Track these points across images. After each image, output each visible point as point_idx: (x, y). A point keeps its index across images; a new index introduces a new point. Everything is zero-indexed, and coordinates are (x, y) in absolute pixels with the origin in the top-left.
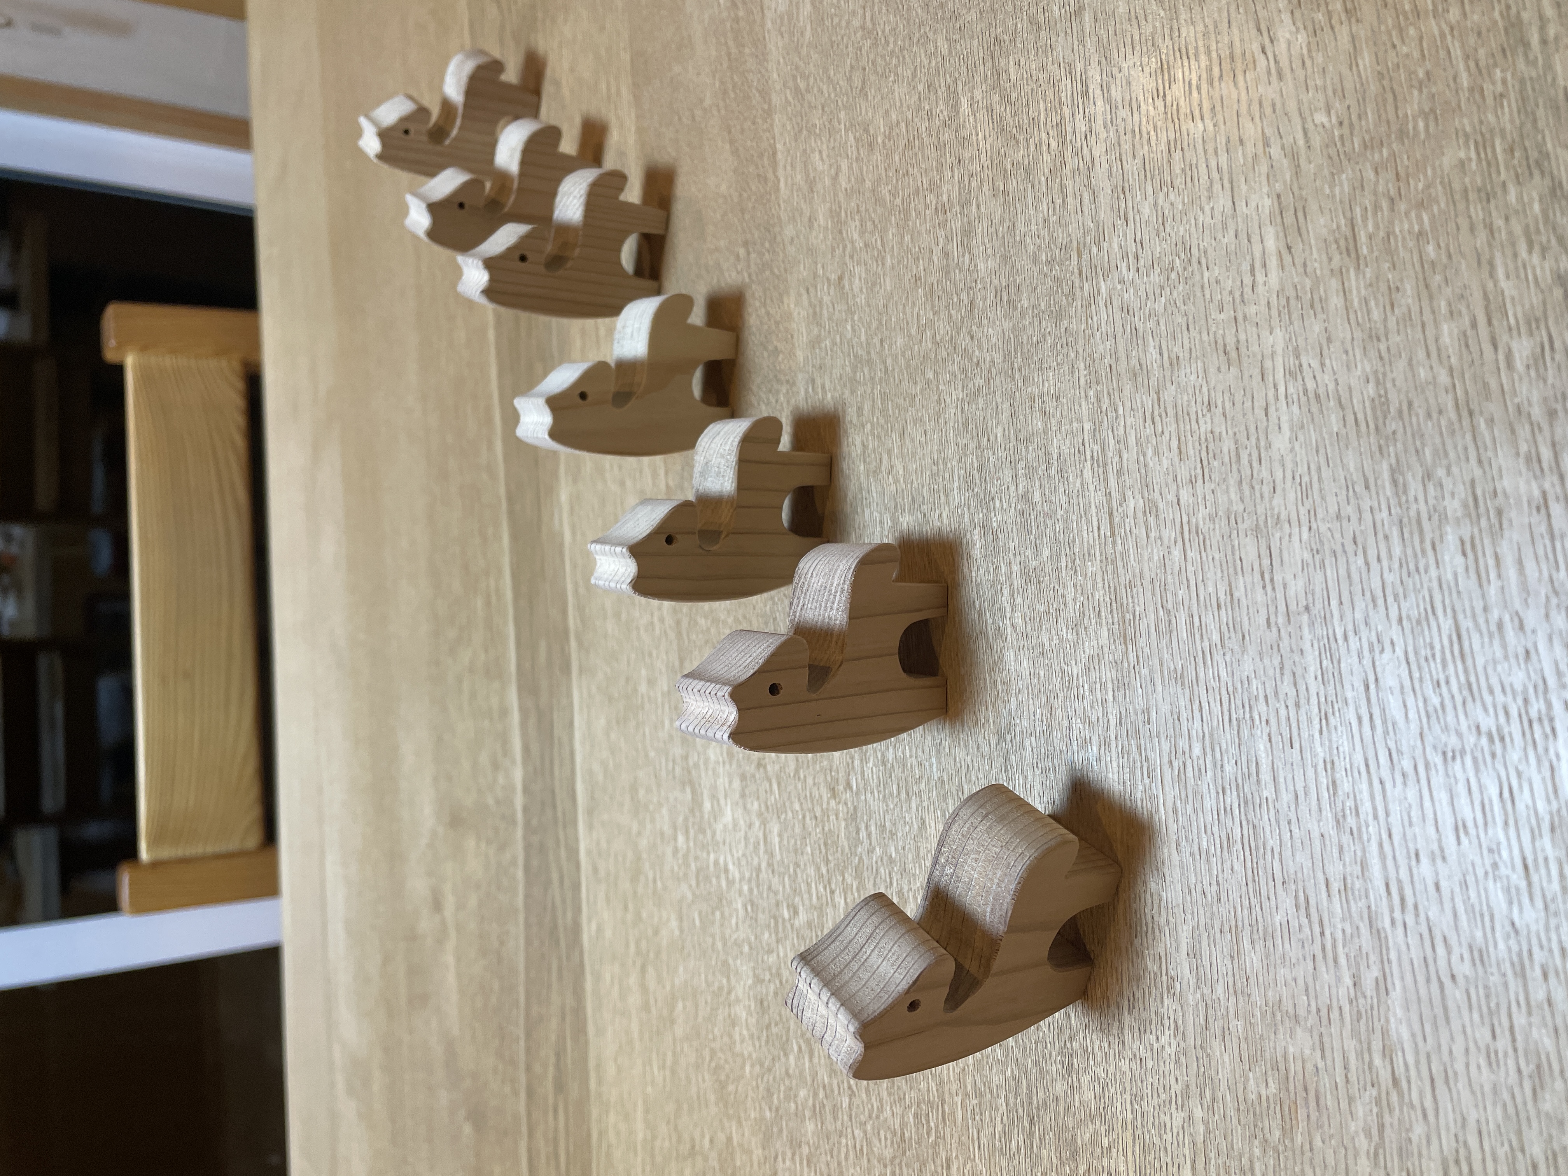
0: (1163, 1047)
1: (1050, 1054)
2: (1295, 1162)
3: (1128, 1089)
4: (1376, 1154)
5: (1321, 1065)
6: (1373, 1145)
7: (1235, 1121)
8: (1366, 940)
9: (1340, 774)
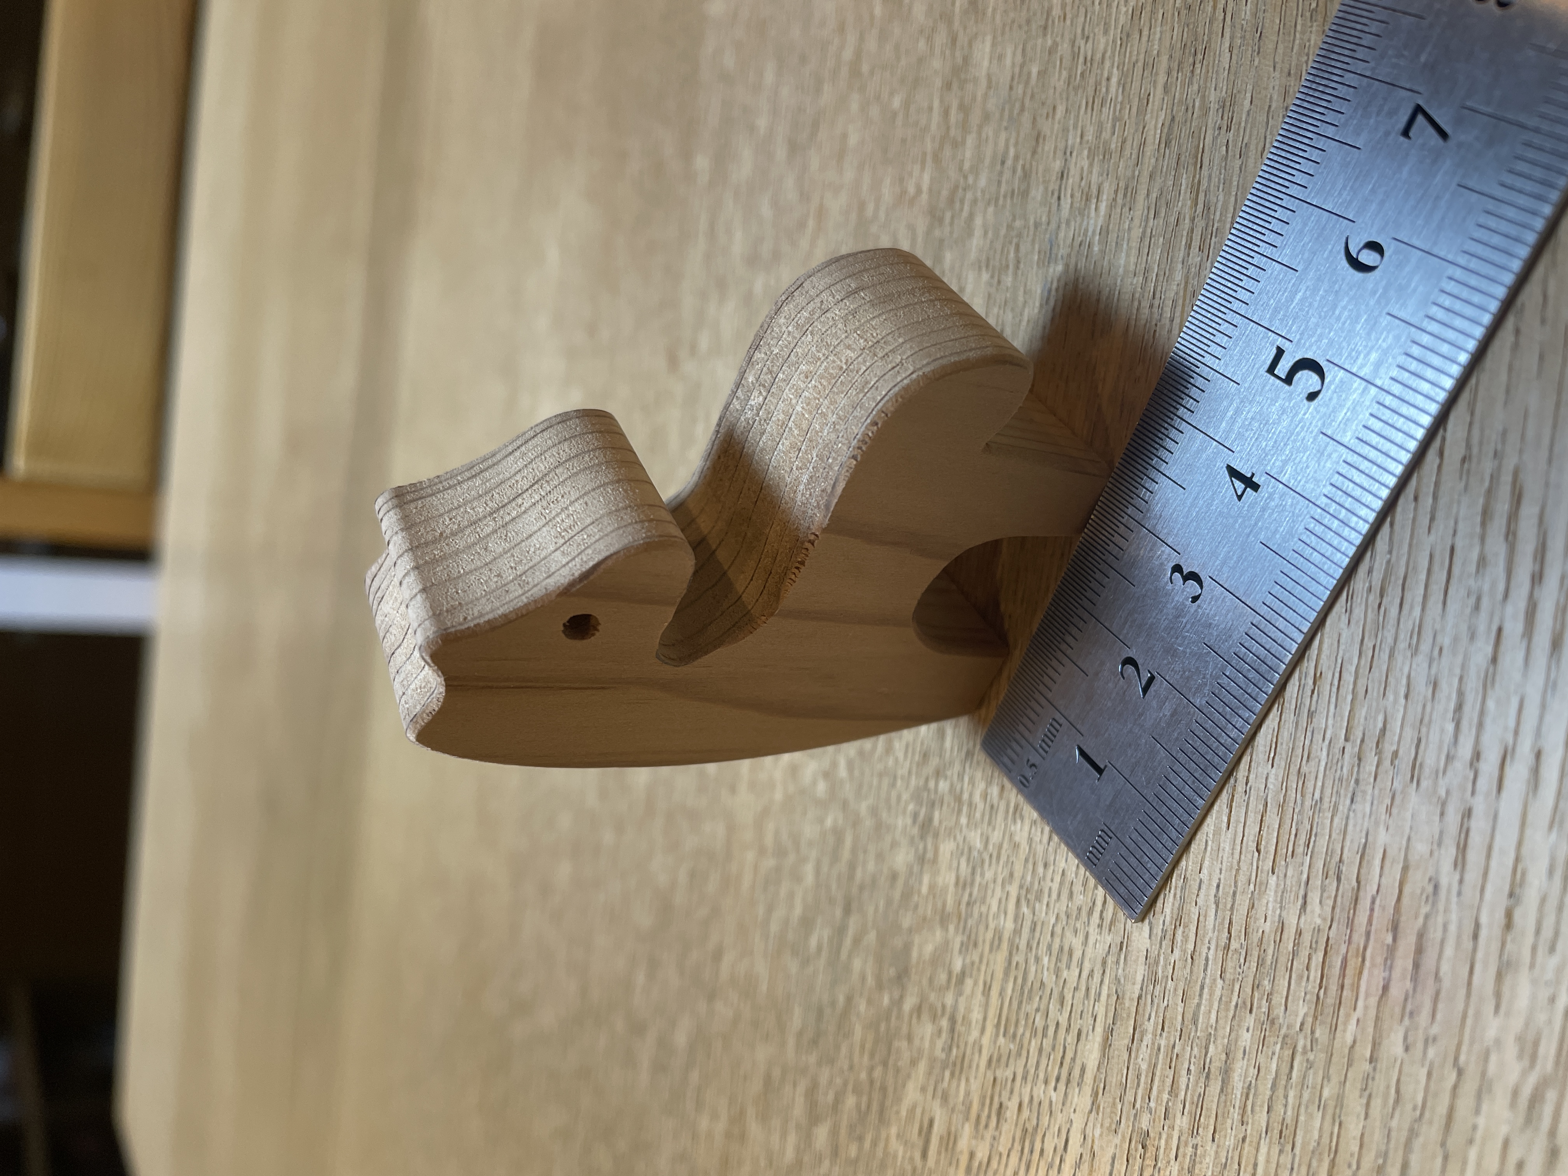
2: (1327, 1077)
5: (1447, 877)
6: (1532, 1080)
7: (1214, 969)
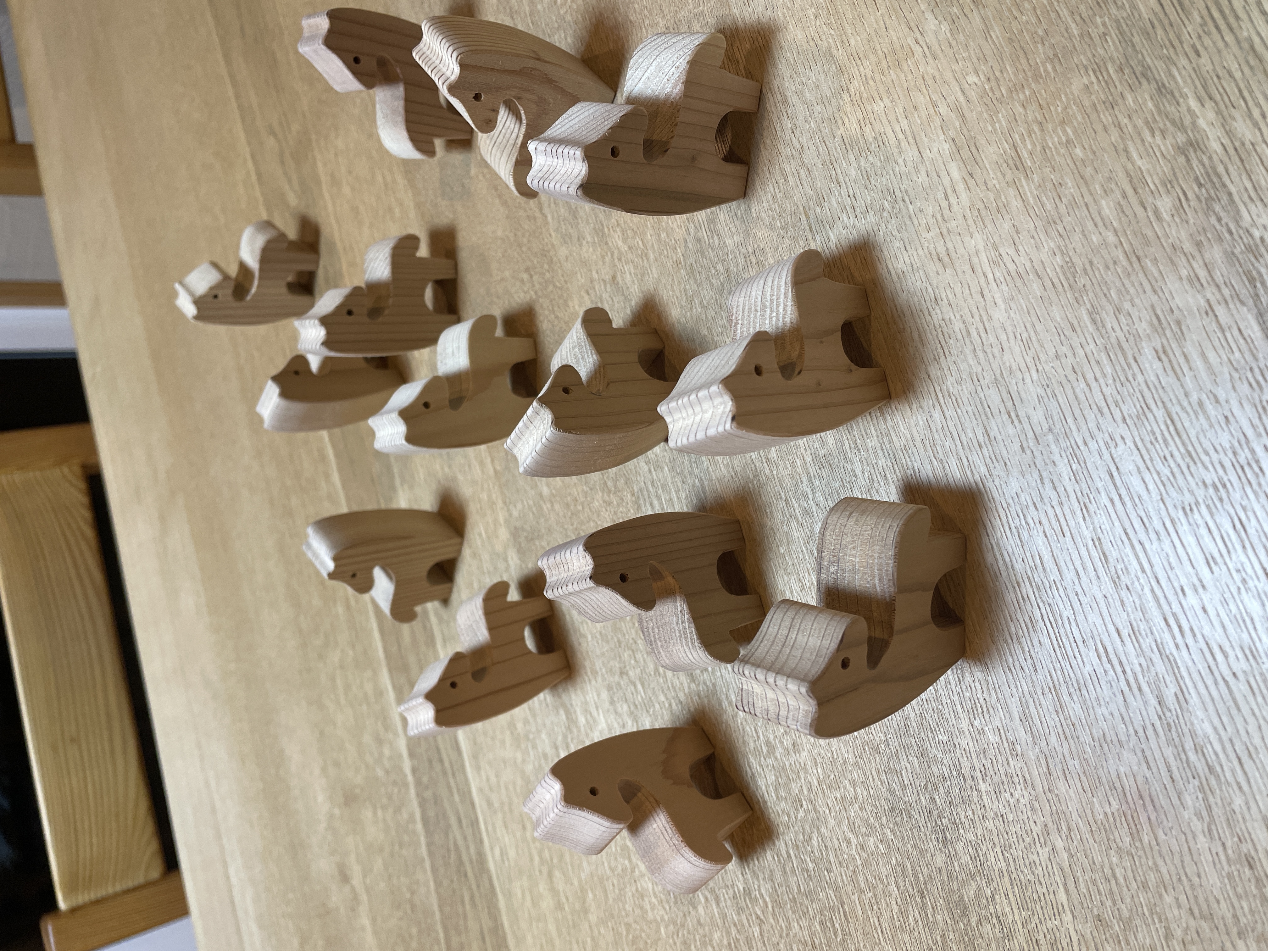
0: (1018, 800)
1: (925, 835)
2: (1147, 858)
3: (997, 843)
4: (1210, 831)
5: (1148, 774)
6: (1205, 825)
7: (1091, 841)
8: (1160, 667)
9: (1107, 546)
